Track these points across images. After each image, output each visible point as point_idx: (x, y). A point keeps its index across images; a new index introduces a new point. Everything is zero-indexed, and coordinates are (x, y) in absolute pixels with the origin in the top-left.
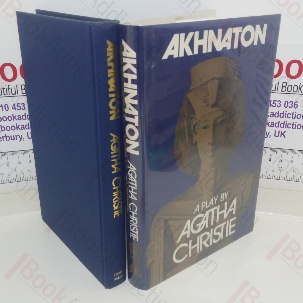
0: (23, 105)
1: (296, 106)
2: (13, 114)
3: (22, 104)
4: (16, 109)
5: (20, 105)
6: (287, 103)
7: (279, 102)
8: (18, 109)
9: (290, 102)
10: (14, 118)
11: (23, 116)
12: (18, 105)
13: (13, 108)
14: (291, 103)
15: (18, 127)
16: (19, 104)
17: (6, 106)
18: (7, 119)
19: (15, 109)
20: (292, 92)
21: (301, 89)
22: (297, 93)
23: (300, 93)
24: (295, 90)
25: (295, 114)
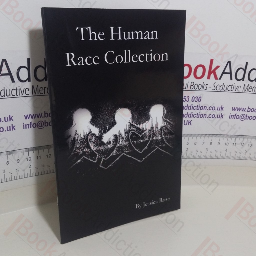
1: (200, 100)
6: (193, 98)
7: (188, 98)
14: (197, 98)
20: (197, 89)
21: (204, 87)
22: (201, 90)
23: (203, 90)
24: (200, 87)
25: (199, 107)
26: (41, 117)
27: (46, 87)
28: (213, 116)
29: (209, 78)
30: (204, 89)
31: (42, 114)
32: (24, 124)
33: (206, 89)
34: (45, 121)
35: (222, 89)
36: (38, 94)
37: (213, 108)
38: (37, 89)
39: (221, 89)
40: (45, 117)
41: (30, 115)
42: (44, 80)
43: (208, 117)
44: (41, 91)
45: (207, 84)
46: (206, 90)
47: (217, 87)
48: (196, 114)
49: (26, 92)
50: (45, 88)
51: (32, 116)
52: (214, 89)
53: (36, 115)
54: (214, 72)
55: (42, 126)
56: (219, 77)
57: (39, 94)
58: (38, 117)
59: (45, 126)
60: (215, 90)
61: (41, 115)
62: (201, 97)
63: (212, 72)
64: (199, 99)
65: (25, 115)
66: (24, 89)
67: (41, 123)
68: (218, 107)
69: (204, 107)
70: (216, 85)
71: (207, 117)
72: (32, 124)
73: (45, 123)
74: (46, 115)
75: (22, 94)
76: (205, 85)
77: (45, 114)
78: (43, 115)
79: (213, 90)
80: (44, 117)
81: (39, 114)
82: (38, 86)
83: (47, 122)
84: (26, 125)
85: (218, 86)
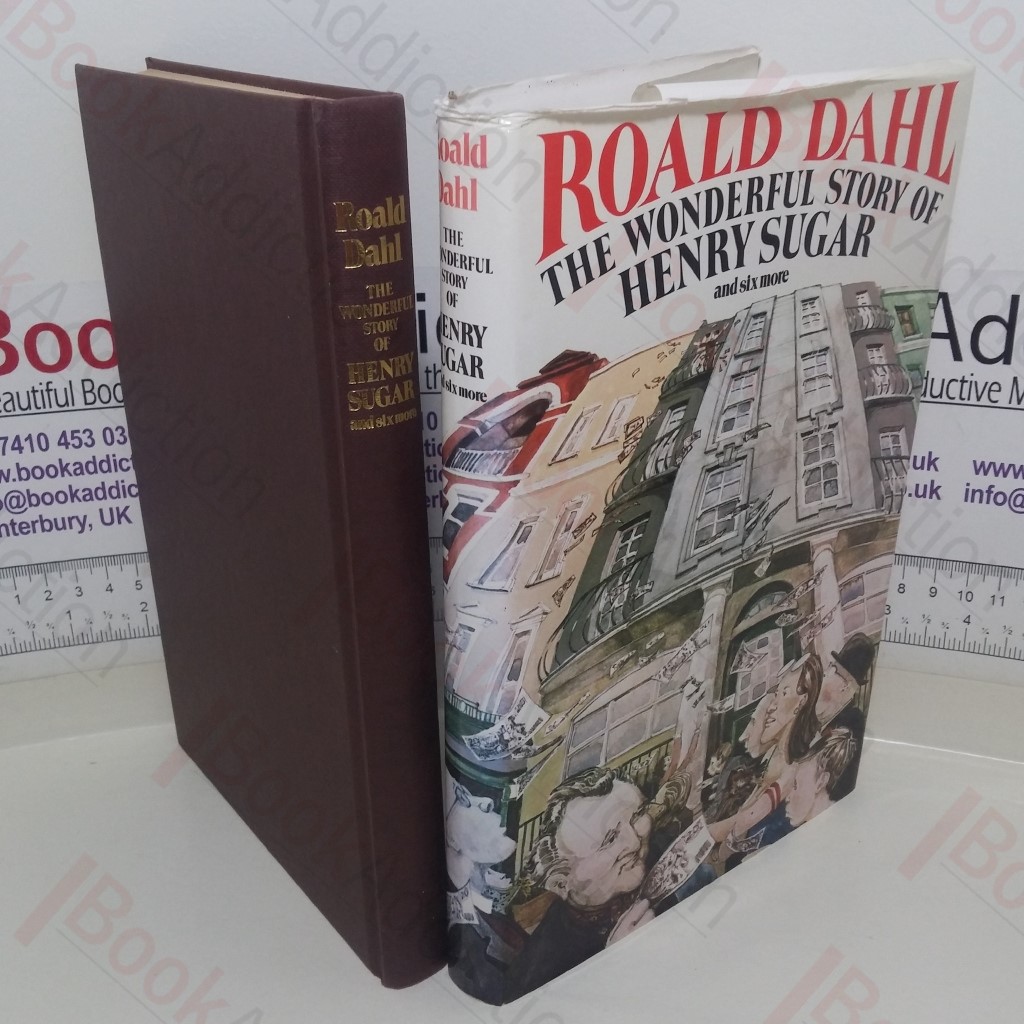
0: (88, 433)
2: (60, 460)
3: (84, 432)
4: (70, 446)
5: (79, 435)
8: (73, 445)
10: (64, 469)
11: (88, 463)
12: (76, 435)
13: (60, 444)
15: (74, 495)
16: (78, 431)
17: (42, 438)
18: (45, 472)
19: (67, 445)
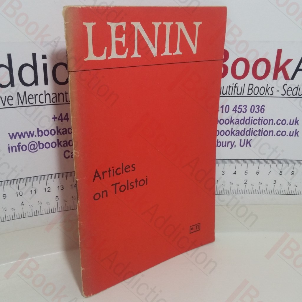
1: (262, 111)
6: (253, 107)
7: (245, 107)
9: (256, 106)
14: (258, 107)
20: (259, 95)
21: (268, 91)
22: (264, 95)
23: (267, 95)
24: (262, 92)
25: (262, 120)
26: (32, 136)
27: (37, 95)
28: (283, 133)
29: (275, 77)
30: (269, 95)
31: (34, 132)
32: (9, 146)
33: (271, 94)
34: (39, 142)
35: (296, 94)
36: (26, 104)
37: (283, 122)
38: (24, 96)
39: (294, 94)
40: (39, 136)
41: (16, 133)
42: (34, 84)
43: (276, 135)
44: (30, 99)
45: (273, 87)
46: (271, 96)
47: (288, 91)
48: (257, 131)
49: (9, 101)
50: (35, 96)
51: (20, 135)
52: (284, 94)
53: (26, 134)
54: (283, 69)
55: (35, 148)
56: (290, 75)
57: (28, 104)
58: (29, 137)
59: (40, 148)
60: (286, 95)
61: (32, 134)
62: (264, 106)
63: (280, 68)
64: (262, 109)
65: (9, 134)
66: (6, 97)
67: (34, 145)
68: (290, 120)
69: (270, 120)
70: (286, 88)
71: (273, 135)
72: (20, 146)
73: (39, 144)
74: (40, 133)
75: (3, 104)
76: (270, 89)
77: (38, 132)
78: (36, 133)
79: (282, 95)
80: (37, 136)
81: (30, 132)
82: (25, 93)
83: (42, 143)
84: (12, 147)
85: (290, 89)
